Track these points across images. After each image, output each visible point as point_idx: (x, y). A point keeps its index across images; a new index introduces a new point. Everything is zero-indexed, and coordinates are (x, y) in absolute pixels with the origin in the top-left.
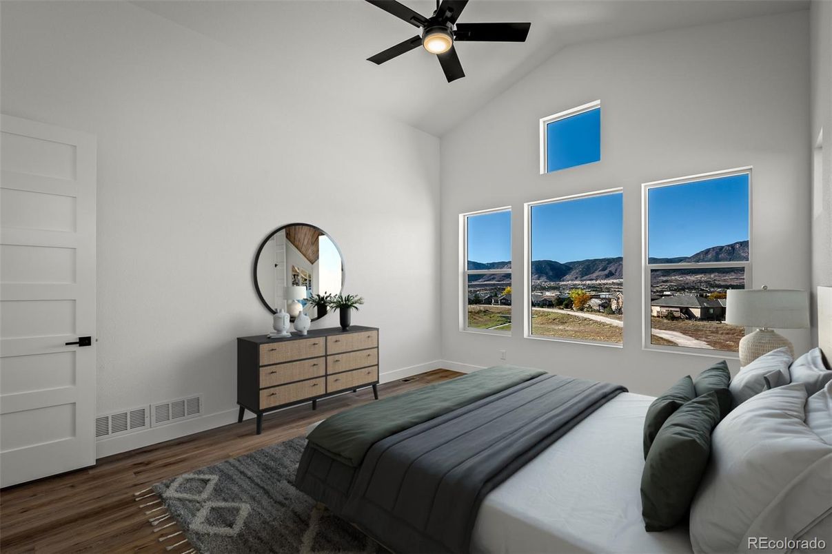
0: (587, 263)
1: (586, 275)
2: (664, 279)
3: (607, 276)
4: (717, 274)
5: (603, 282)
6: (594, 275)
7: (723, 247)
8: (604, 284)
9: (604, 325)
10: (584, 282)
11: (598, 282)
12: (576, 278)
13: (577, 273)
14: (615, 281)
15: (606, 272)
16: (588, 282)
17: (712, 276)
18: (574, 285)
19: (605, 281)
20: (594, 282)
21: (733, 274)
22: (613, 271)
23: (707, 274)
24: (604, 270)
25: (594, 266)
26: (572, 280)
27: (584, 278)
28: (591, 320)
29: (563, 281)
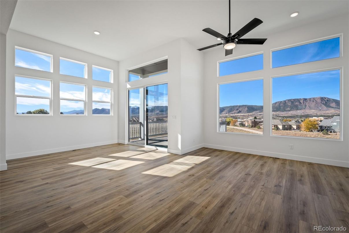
0: (231, 107)
1: (230, 112)
2: (260, 114)
3: (238, 113)
4: (279, 112)
5: (237, 115)
6: (233, 112)
7: (281, 102)
8: (238, 116)
9: (249, 132)
10: (230, 115)
11: (235, 115)
12: (227, 113)
13: (227, 111)
14: (241, 114)
15: (238, 111)
16: (231, 115)
17: (278, 113)
18: (226, 116)
19: (238, 115)
20: (233, 115)
21: (285, 112)
22: (241, 111)
23: (276, 112)
24: (237, 110)
25: (233, 108)
26: (225, 114)
27: (230, 113)
28: (243, 130)
29: (221, 114)
